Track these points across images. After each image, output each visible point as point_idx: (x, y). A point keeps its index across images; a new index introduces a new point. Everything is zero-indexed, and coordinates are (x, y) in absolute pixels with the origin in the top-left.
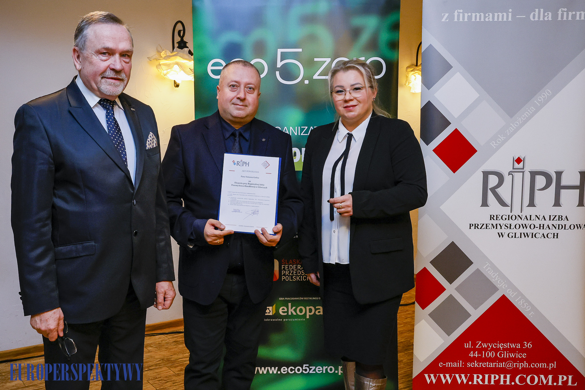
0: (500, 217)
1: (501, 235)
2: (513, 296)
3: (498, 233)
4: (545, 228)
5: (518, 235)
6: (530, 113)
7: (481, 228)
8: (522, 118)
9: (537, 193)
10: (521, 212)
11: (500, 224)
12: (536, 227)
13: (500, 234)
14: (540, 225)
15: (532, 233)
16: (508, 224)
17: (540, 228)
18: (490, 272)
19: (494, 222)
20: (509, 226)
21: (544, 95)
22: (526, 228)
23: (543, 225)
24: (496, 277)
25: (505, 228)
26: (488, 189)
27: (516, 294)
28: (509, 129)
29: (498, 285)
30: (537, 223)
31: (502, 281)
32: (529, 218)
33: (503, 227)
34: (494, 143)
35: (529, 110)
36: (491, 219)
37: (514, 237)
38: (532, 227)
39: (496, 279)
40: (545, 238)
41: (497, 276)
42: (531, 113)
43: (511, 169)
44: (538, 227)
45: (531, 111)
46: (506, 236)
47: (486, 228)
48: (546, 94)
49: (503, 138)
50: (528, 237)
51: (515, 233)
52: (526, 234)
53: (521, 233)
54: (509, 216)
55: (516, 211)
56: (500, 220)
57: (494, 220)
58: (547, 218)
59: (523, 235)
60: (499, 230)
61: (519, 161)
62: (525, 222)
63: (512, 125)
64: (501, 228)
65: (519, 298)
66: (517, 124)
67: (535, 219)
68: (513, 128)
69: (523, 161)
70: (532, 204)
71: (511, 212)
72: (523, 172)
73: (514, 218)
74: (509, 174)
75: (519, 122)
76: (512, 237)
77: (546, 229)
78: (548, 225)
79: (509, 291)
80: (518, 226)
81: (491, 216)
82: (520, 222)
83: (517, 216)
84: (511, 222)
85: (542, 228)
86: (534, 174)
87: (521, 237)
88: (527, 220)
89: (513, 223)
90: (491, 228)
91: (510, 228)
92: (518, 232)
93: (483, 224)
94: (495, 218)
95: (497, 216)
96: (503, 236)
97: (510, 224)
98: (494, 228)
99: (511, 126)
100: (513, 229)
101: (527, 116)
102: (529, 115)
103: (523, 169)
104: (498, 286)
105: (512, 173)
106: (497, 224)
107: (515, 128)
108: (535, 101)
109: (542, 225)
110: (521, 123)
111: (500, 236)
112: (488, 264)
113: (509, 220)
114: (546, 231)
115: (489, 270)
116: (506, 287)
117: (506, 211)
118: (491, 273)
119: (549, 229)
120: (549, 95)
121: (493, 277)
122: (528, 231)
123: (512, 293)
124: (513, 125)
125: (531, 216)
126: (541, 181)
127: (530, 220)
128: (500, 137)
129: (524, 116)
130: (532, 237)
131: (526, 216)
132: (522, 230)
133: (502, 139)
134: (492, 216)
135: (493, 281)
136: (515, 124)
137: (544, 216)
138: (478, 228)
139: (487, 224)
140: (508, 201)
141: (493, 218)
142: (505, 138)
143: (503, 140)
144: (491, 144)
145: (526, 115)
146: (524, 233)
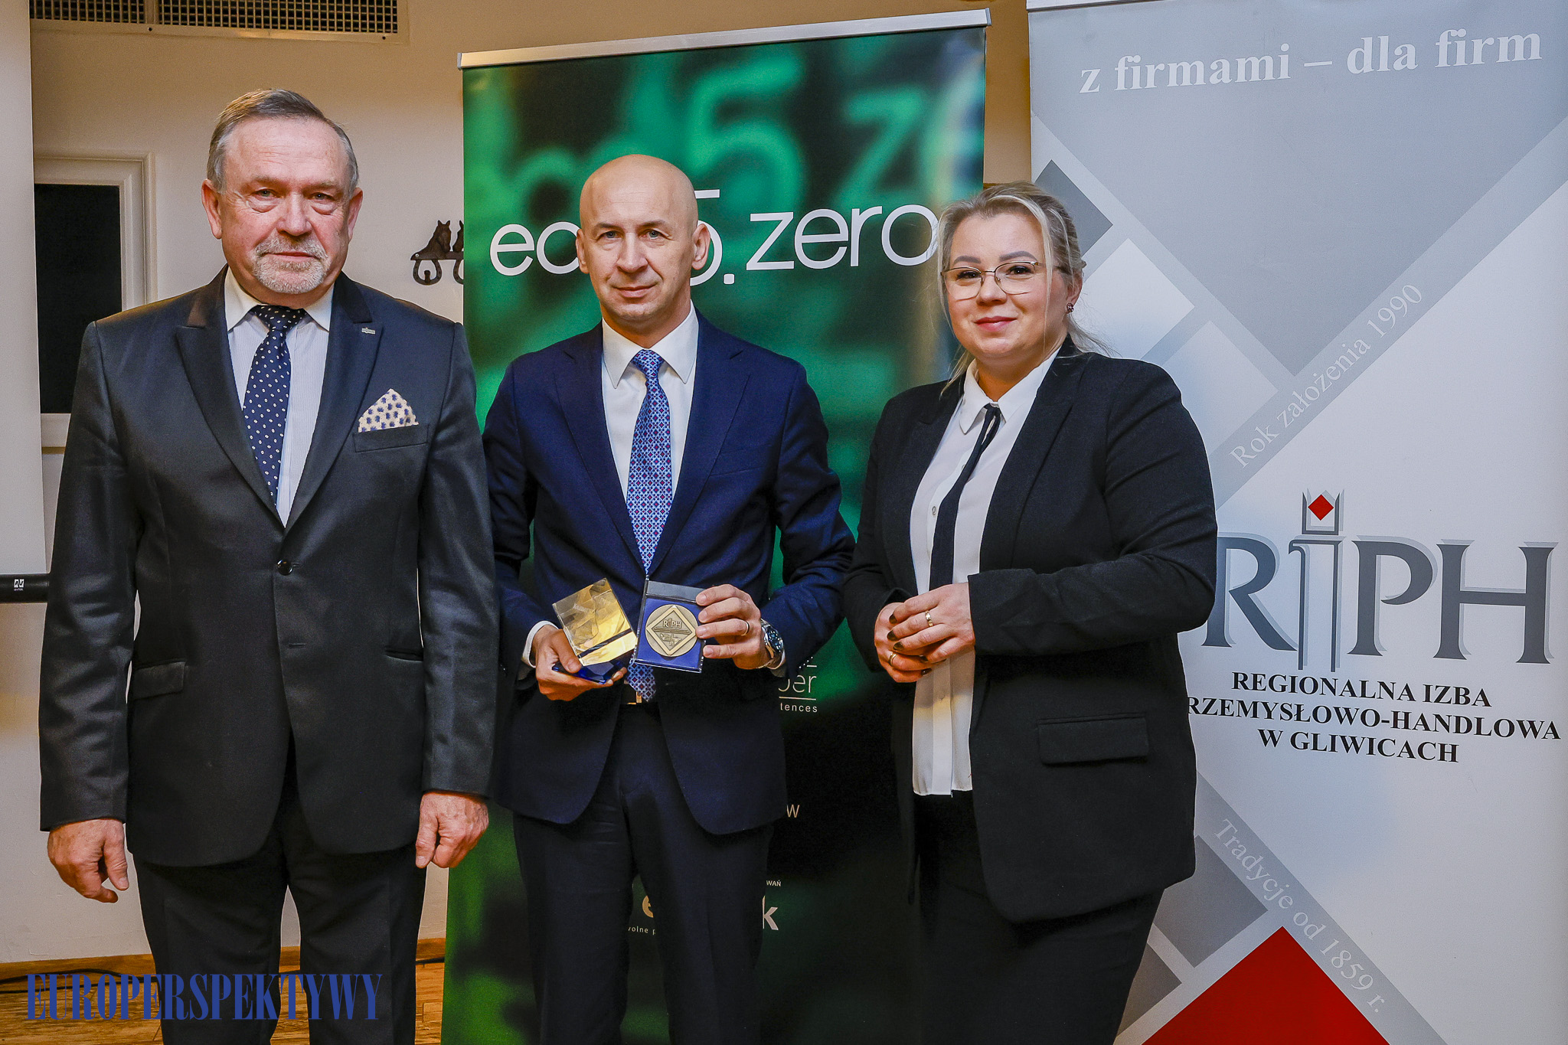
0: (1266, 683)
1: (1269, 738)
2: (1313, 935)
3: (1261, 732)
4: (1411, 725)
5: (1324, 741)
6: (1352, 359)
7: (1205, 712)
8: (1328, 375)
9: (1385, 614)
10: (1333, 670)
11: (1265, 704)
12: (1383, 721)
13: (1267, 735)
14: (1396, 714)
15: (1371, 740)
16: (1291, 706)
17: (1395, 726)
18: (1237, 853)
19: (1249, 696)
20: (1294, 712)
21: (1398, 303)
22: (1351, 720)
23: (1407, 714)
24: (1257, 867)
25: (1281, 718)
26: (1227, 592)
27: (1320, 930)
28: (1290, 410)
29: (1265, 897)
30: (1386, 707)
31: (1276, 885)
32: (1358, 691)
33: (1277, 712)
34: (1244, 452)
35: (1349, 351)
36: (1236, 687)
37: (1311, 746)
38: (1370, 718)
39: (1257, 877)
40: (1412, 756)
41: (1261, 868)
42: (1357, 358)
43: (1297, 533)
44: (1388, 722)
45: (1358, 354)
46: (1284, 741)
47: (1223, 714)
48: (1406, 300)
49: (1270, 435)
50: (1357, 749)
51: (1315, 736)
52: (1349, 741)
53: (1333, 737)
54: (1293, 678)
55: (1317, 666)
56: (1264, 690)
57: (1246, 688)
58: (1419, 693)
59: (1339, 741)
60: (1262, 722)
61: (1321, 507)
62: (1345, 701)
63: (1296, 395)
64: (1269, 717)
65: (1333, 945)
66: (1312, 393)
67: (1377, 696)
68: (1302, 406)
69: (1333, 511)
70: (1366, 645)
71: (1301, 668)
72: (1336, 544)
73: (1309, 685)
74: (1291, 549)
75: (1319, 386)
76: (1306, 746)
77: (1415, 729)
78: (1422, 718)
79: (1301, 919)
80: (1322, 714)
81: (1236, 675)
82: (1329, 700)
83: (1320, 682)
84: (1298, 697)
85: (1401, 724)
86: (1370, 551)
87: (1333, 749)
88: (1353, 695)
89: (1309, 702)
90: (1236, 714)
91: (1299, 719)
92: (1327, 730)
93: (1213, 701)
94: (1249, 683)
95: (1255, 676)
96: (1275, 743)
97: (1299, 706)
98: (1246, 713)
99: (1297, 401)
100: (1309, 720)
101: (1345, 370)
102: (1352, 364)
103: (1336, 532)
104: (1265, 899)
105: (1303, 546)
106: (1255, 704)
107: (1308, 405)
108: (1370, 322)
109: (1401, 716)
110: (1324, 390)
111: (1266, 742)
112: (1231, 825)
113: (1293, 691)
114: (1416, 737)
115: (1234, 845)
116: (1291, 903)
117: (1283, 663)
118: (1240, 855)
119: (1427, 729)
120: (1414, 302)
121: (1249, 869)
122: (1356, 730)
123: (1307, 928)
124: (1300, 398)
125: (1364, 683)
126: (1393, 574)
127: (1363, 695)
128: (1262, 434)
129: (1334, 368)
130: (1371, 753)
131: (1349, 684)
132: (1334, 727)
133: (1268, 439)
134: (1241, 678)
135: (1247, 880)
136: (1307, 396)
137: (1407, 688)
138: (1197, 712)
139: (1223, 702)
140: (1289, 631)
141: (1242, 683)
142: (1275, 436)
143: (1270, 441)
144: (1233, 453)
145: (1343, 367)
146: (1343, 738)
